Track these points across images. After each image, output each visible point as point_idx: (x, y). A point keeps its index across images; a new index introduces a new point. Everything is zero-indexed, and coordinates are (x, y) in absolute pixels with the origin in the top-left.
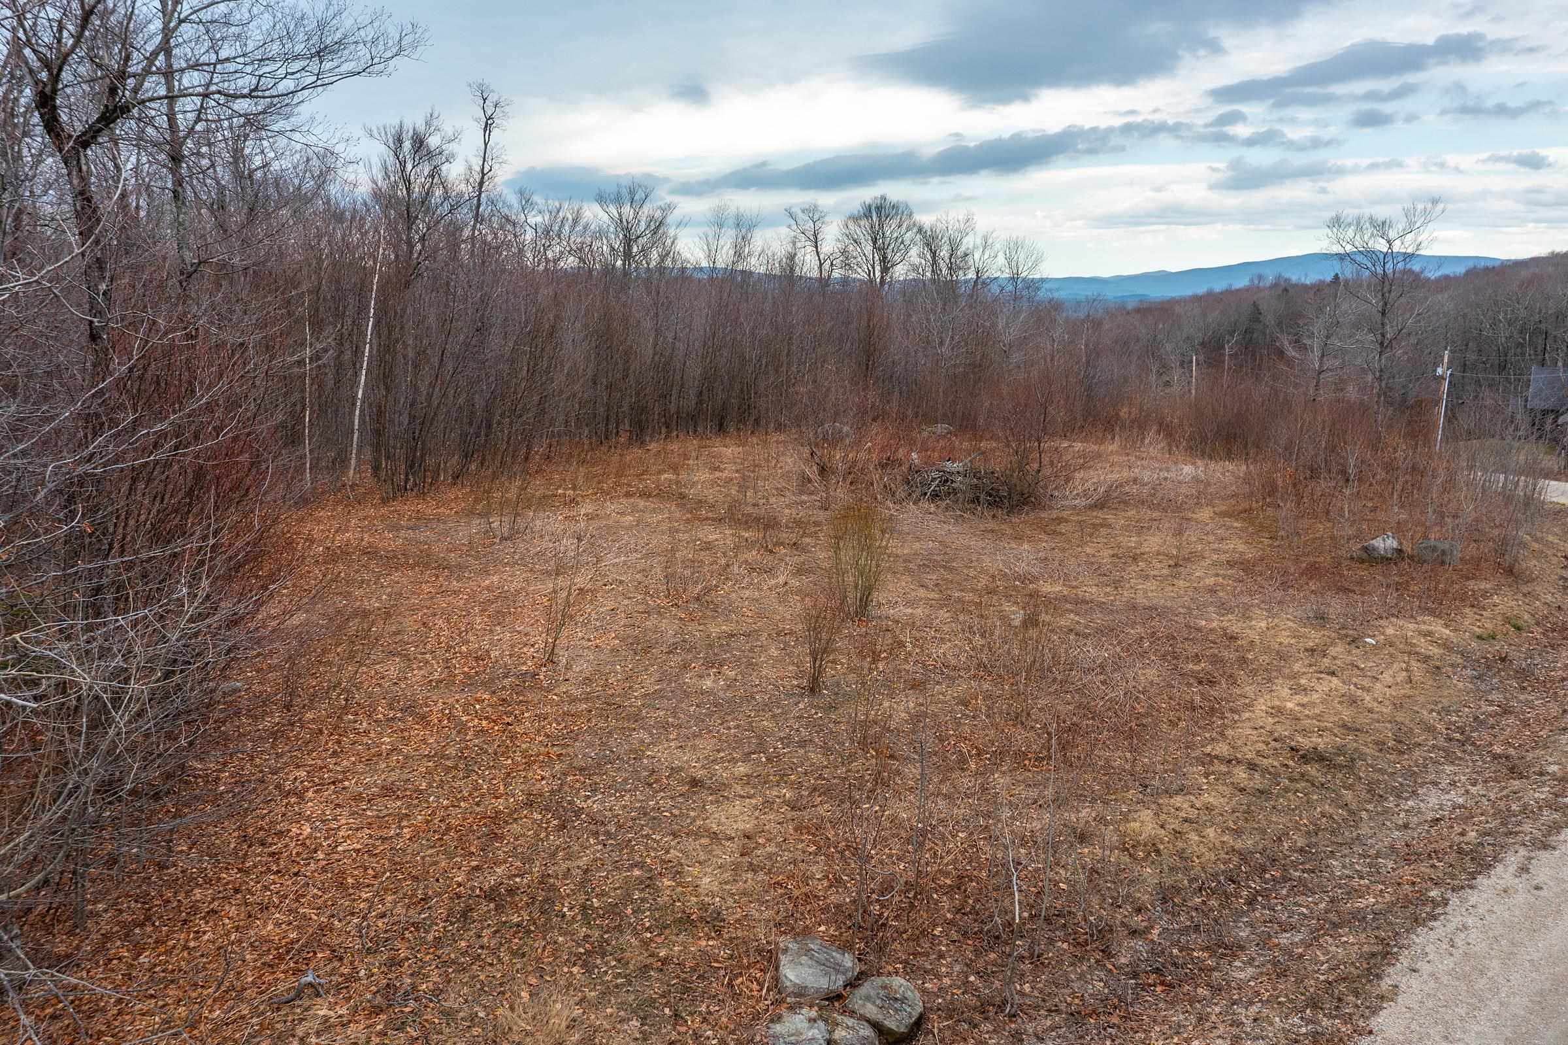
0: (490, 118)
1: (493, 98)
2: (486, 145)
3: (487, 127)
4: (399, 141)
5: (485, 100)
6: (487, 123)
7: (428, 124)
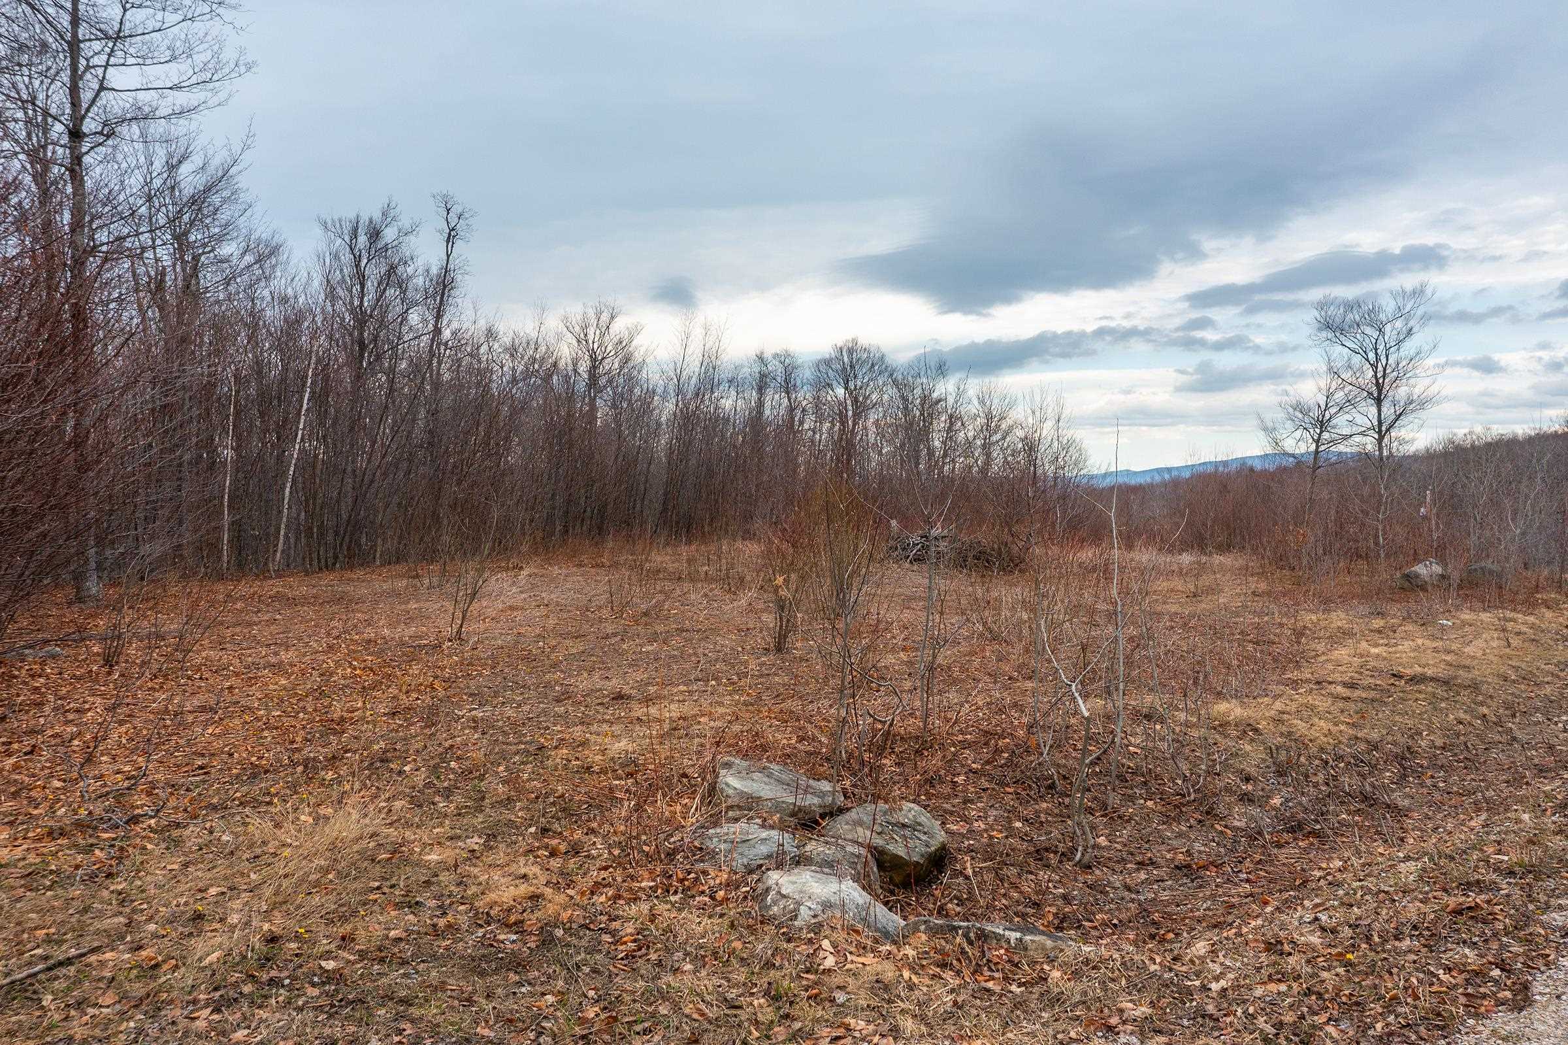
0: (453, 230)
1: (456, 210)
2: (448, 256)
3: (450, 239)
4: (354, 234)
5: (448, 210)
6: (450, 234)
7: (384, 214)
